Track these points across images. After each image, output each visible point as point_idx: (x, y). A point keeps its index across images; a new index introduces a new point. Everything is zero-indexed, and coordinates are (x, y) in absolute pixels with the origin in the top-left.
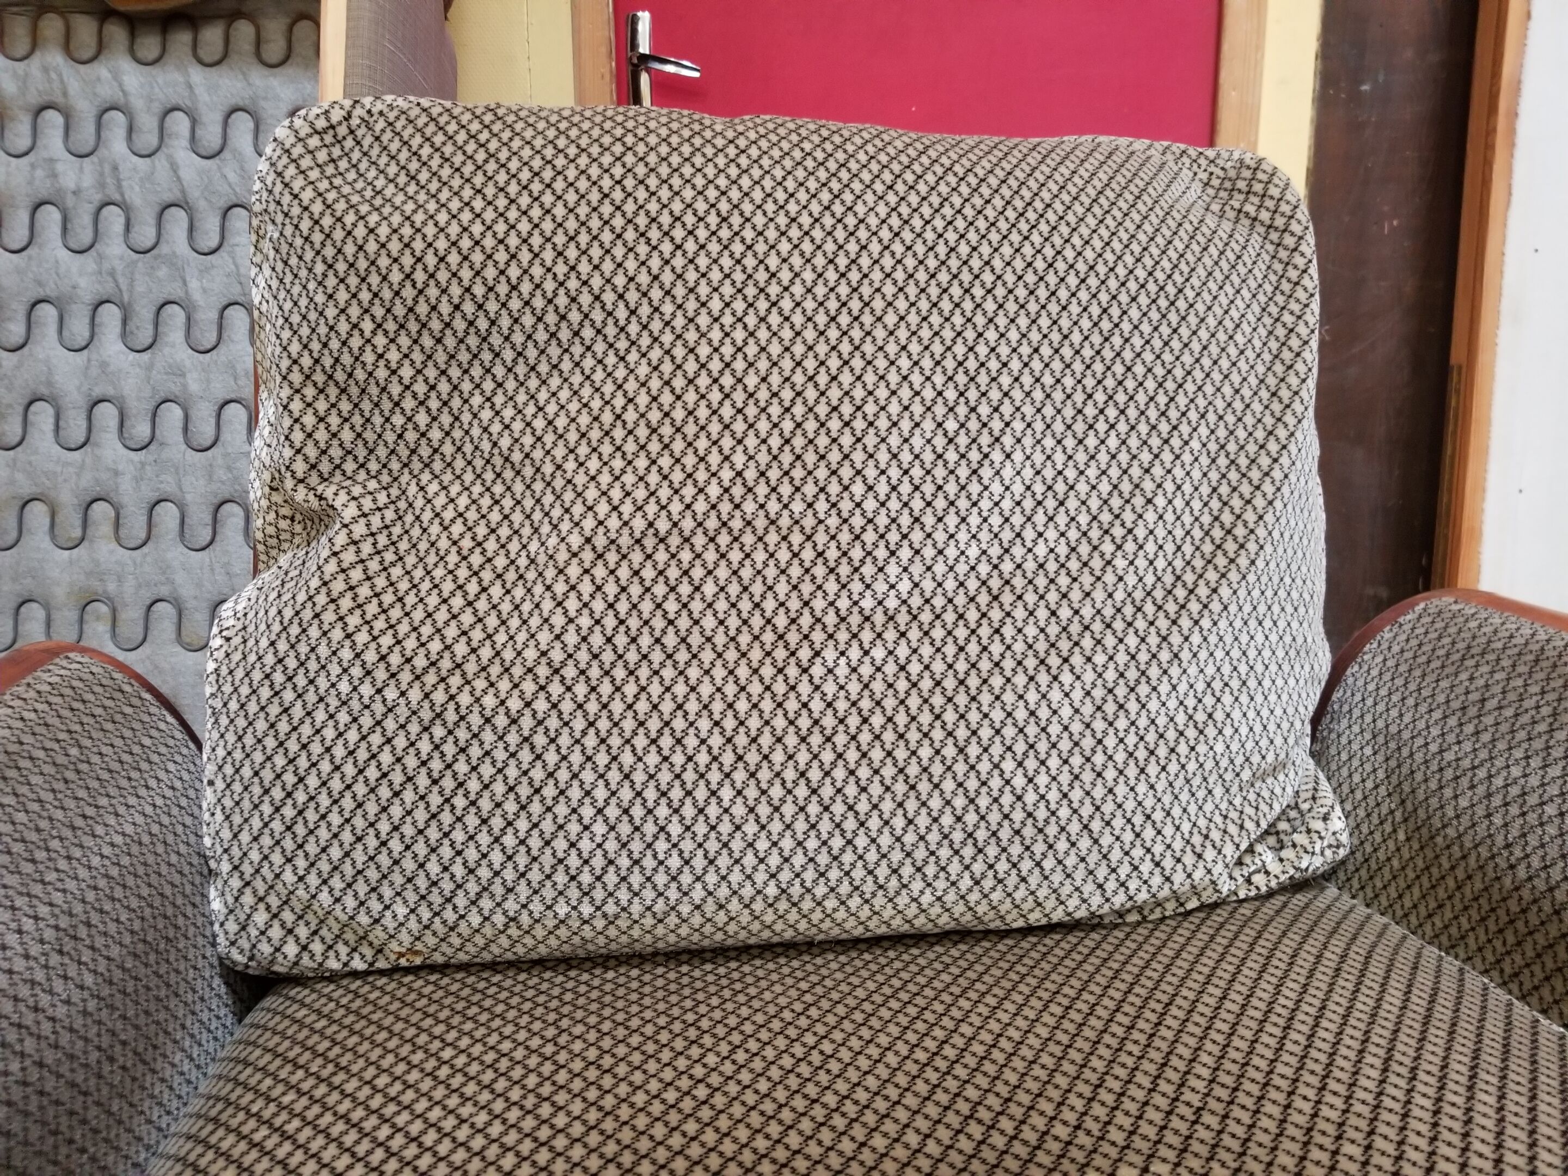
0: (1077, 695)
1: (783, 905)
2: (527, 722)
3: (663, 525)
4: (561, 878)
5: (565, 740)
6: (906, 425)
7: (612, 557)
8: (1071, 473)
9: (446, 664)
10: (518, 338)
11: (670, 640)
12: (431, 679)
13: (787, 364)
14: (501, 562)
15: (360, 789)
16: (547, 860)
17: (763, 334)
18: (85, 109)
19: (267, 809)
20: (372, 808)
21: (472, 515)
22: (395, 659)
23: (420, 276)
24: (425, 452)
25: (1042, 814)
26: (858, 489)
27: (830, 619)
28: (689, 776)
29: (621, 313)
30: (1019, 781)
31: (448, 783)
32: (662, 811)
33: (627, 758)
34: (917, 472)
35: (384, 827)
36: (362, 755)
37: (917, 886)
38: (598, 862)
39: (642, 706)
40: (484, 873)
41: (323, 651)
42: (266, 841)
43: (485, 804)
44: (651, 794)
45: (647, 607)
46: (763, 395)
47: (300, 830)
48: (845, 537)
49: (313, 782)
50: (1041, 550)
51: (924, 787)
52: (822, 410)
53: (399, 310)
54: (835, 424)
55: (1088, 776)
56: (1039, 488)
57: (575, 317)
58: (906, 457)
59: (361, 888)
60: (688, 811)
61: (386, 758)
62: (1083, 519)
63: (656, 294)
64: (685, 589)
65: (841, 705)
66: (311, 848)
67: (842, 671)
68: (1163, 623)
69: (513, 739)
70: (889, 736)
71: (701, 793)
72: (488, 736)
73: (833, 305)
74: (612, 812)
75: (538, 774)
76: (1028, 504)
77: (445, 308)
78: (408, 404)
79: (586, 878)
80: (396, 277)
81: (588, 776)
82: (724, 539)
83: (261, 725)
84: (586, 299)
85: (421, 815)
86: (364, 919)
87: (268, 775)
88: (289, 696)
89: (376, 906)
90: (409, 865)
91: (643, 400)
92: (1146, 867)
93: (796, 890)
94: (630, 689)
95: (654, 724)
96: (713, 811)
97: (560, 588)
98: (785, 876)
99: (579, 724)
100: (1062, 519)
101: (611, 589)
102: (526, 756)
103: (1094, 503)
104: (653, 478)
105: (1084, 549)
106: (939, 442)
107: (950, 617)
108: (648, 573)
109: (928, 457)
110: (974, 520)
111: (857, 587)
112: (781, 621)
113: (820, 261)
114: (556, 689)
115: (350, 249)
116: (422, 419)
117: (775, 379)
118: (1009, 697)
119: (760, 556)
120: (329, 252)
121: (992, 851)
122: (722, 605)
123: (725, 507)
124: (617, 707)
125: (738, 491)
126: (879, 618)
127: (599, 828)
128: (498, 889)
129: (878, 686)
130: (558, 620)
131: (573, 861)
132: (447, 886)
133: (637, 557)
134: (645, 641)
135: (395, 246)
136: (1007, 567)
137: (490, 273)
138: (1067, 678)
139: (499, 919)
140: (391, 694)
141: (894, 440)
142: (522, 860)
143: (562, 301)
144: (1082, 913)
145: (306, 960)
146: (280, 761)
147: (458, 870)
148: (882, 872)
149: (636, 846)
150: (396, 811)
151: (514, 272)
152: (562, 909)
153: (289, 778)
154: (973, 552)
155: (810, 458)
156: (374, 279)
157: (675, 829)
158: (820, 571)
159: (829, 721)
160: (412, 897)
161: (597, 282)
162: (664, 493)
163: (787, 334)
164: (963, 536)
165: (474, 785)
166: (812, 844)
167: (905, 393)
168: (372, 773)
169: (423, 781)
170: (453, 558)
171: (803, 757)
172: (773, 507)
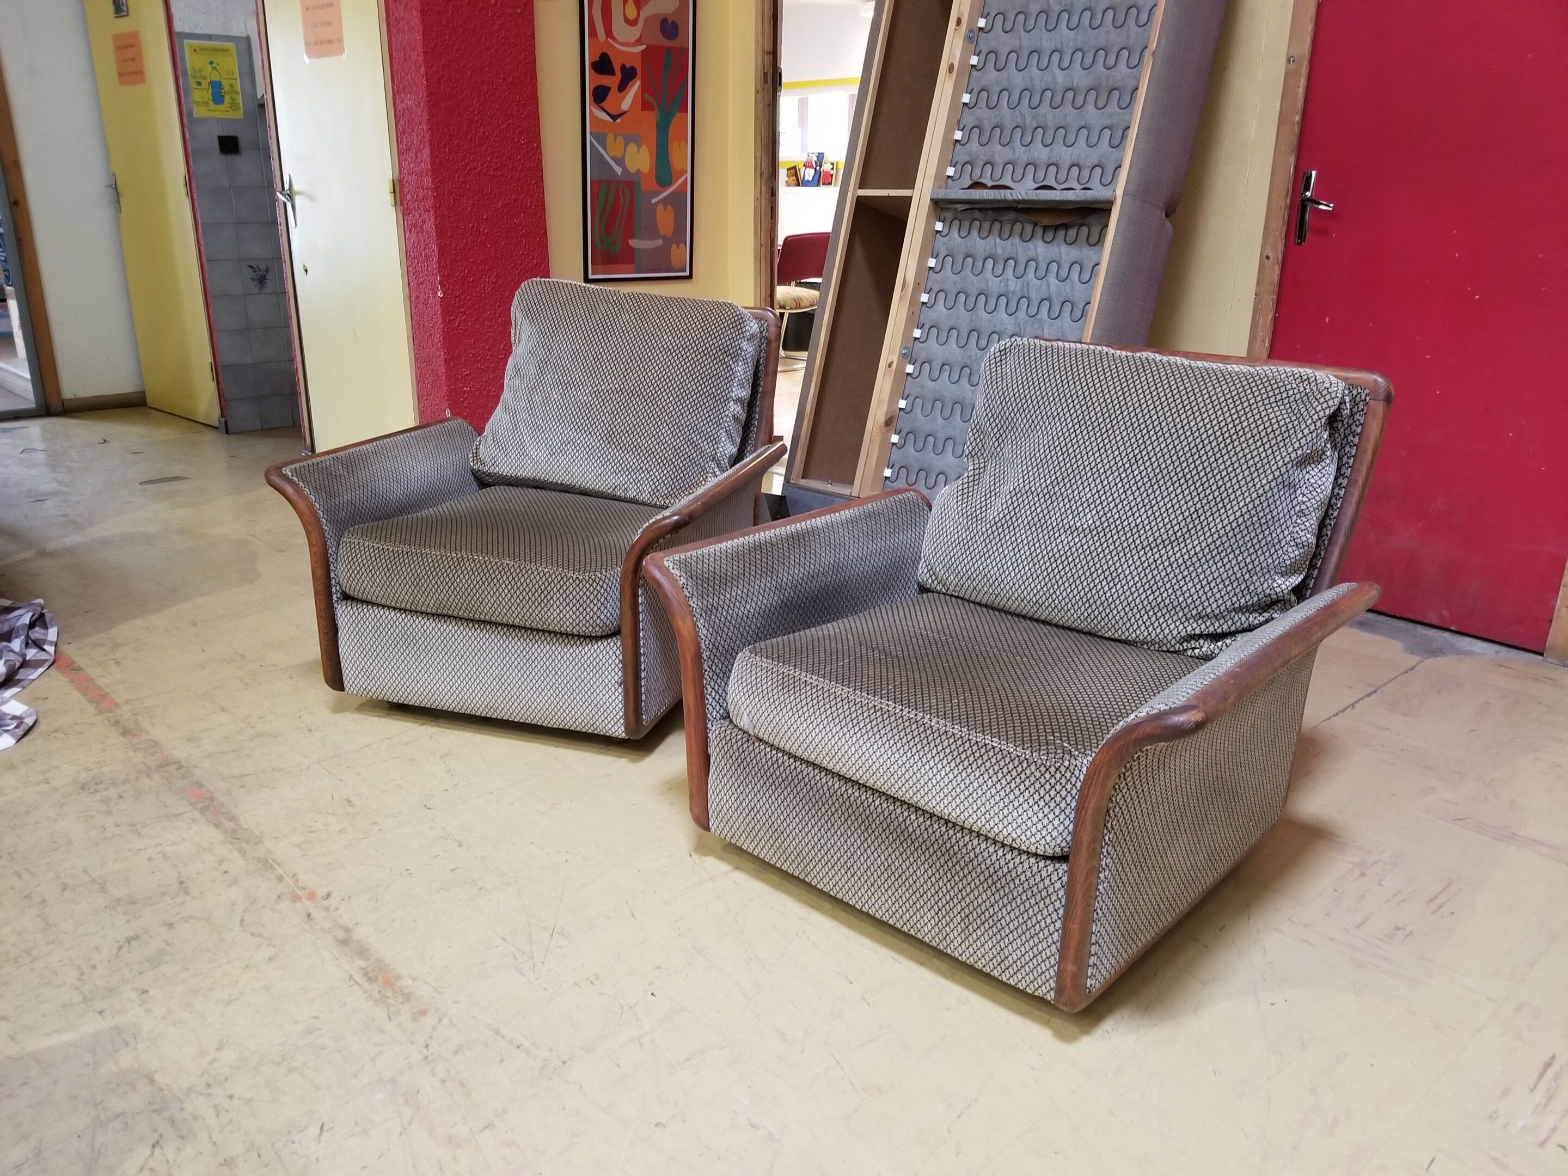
2: (986, 535)
4: (985, 579)
9: (974, 515)
15: (950, 543)
16: (983, 574)
18: (1022, 260)
19: (932, 543)
20: (951, 548)
22: (964, 511)
23: (1004, 403)
25: (1111, 600)
30: (1106, 588)
31: (966, 547)
32: (1011, 568)
33: (1006, 552)
36: (952, 534)
38: (994, 578)
42: (930, 551)
45: (1022, 511)
49: (942, 538)
51: (1078, 582)
55: (1128, 594)
59: (945, 569)
60: (1017, 570)
61: (956, 536)
64: (1033, 509)
65: (1062, 552)
66: (938, 556)
67: (1065, 542)
68: (1170, 553)
74: (999, 565)
75: (985, 550)
81: (996, 554)
85: (959, 553)
86: (945, 578)
88: (943, 515)
89: (948, 575)
95: (1015, 544)
96: (1022, 572)
100: (1150, 513)
105: (1153, 523)
107: (1102, 534)
112: (1054, 524)
121: (1094, 607)
122: (1040, 516)
126: (1080, 529)
127: (996, 569)
128: (972, 579)
129: (1073, 549)
131: (989, 576)
132: (962, 574)
134: (1019, 521)
139: (971, 587)
140: (961, 519)
145: (933, 586)
147: (965, 570)
148: (1063, 604)
149: (1004, 577)
150: (955, 551)
153: (938, 536)
154: (1116, 516)
157: (1013, 575)
158: (1069, 511)
159: (1057, 555)
160: (955, 575)
165: (972, 549)
168: (953, 539)
169: (962, 545)
171: (1048, 564)
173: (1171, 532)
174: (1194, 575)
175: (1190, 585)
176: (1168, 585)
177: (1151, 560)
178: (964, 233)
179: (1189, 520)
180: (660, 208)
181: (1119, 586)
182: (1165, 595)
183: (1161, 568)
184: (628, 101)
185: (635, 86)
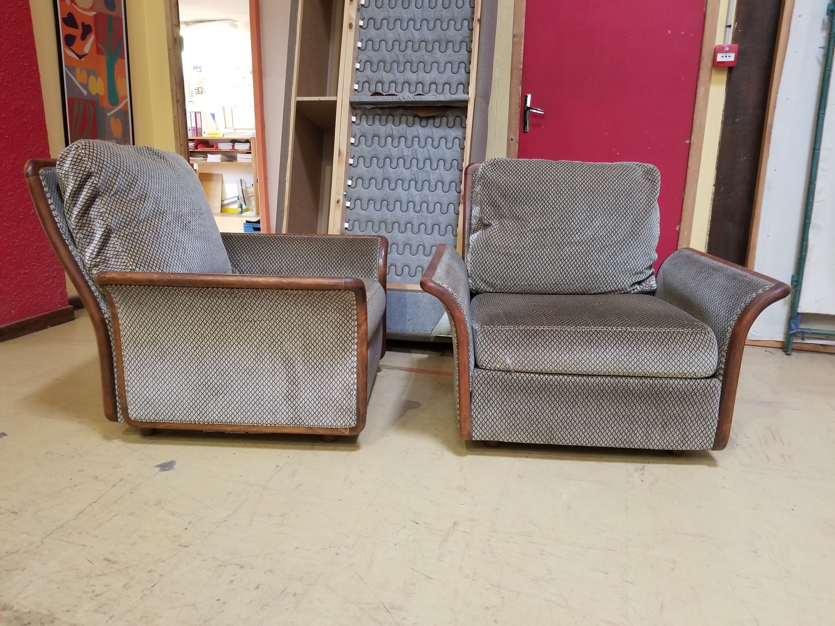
0: (605, 256)
1: (556, 285)
2: (520, 255)
3: (542, 228)
4: (523, 278)
5: (525, 258)
6: (581, 214)
7: (534, 232)
8: (608, 222)
9: (508, 247)
10: (521, 199)
11: (542, 245)
12: (506, 249)
13: (563, 204)
14: (516, 233)
15: (495, 264)
16: (521, 275)
17: (559, 199)
18: (410, 137)
19: (480, 267)
20: (496, 267)
21: (512, 226)
22: (501, 246)
23: (506, 189)
24: (505, 216)
25: (597, 274)
26: (572, 223)
27: (566, 243)
28: (543, 265)
29: (537, 195)
30: (594, 269)
31: (508, 264)
32: (539, 269)
33: (534, 261)
34: (582, 221)
35: (498, 269)
36: (495, 259)
37: (577, 283)
38: (529, 276)
39: (537, 254)
40: (512, 277)
41: (490, 244)
42: (480, 271)
43: (513, 267)
44: (537, 267)
45: (538, 240)
46: (559, 209)
47: (485, 270)
48: (570, 231)
49: (488, 263)
50: (601, 234)
51: (579, 268)
52: (568, 211)
53: (503, 194)
54: (570, 213)
55: (605, 269)
56: (602, 224)
57: (530, 196)
58: (580, 219)
59: (494, 278)
60: (543, 270)
61: (499, 260)
62: (609, 230)
63: (543, 193)
64: (544, 237)
65: (567, 256)
66: (487, 272)
67: (567, 250)
68: (620, 246)
69: (518, 258)
70: (574, 261)
71: (545, 267)
72: (514, 257)
73: (571, 195)
74: (531, 269)
75: (521, 263)
76: (600, 227)
77: (510, 194)
78: (503, 208)
79: (527, 279)
80: (503, 189)
81: (528, 264)
82: (551, 230)
83: (480, 255)
84: (532, 193)
85: (503, 268)
86: (493, 283)
87: (481, 262)
88: (484, 251)
89: (495, 281)
90: (501, 275)
91: (540, 209)
92: (614, 284)
93: (558, 283)
94: (535, 252)
95: (538, 257)
96: (546, 270)
97: (526, 236)
98: (556, 280)
99: (527, 256)
100: (605, 230)
101: (533, 237)
102: (519, 260)
103: (611, 227)
104: (541, 221)
105: (608, 234)
106: (586, 217)
107: (585, 243)
108: (539, 235)
109: (584, 219)
110: (591, 229)
111: (571, 238)
112: (559, 243)
113: (569, 188)
114: (524, 251)
115: (496, 185)
116: (505, 211)
117: (561, 206)
118: (593, 256)
119: (556, 233)
120: (492, 185)
121: (589, 279)
122: (550, 240)
123: (551, 225)
124: (533, 254)
125: (554, 223)
126: (574, 243)
127: (529, 271)
128: (514, 279)
129: (573, 253)
130: (525, 241)
131: (525, 276)
132: (506, 278)
133: (537, 232)
134: (538, 245)
135: (503, 184)
136: (595, 236)
137: (517, 189)
138: (603, 254)
139: (513, 284)
140: (500, 251)
141: (579, 216)
142: (517, 275)
143: (528, 193)
144: (603, 291)
145: (484, 289)
146: (483, 260)
147: (508, 276)
148: (571, 281)
149: (534, 274)
150: (500, 267)
151: (521, 189)
152: (522, 283)
153: (484, 262)
154: (590, 234)
155: (565, 218)
156: (499, 189)
157: (540, 272)
158: (565, 235)
159: (565, 258)
160: (501, 280)
161: (534, 191)
162: (542, 223)
163: (563, 199)
164: (589, 231)
165: (511, 264)
166: (561, 276)
167: (581, 209)
168: (497, 262)
169: (504, 263)
170: (509, 232)
171: (560, 263)
172: (559, 225)
173: (618, 237)
174: (631, 255)
175: (631, 259)
176: (622, 262)
177: (613, 251)
178: (370, 122)
179: (624, 230)
180: (112, 119)
181: (600, 266)
182: (622, 266)
183: (618, 254)
184: (88, 46)
185: (91, 38)
